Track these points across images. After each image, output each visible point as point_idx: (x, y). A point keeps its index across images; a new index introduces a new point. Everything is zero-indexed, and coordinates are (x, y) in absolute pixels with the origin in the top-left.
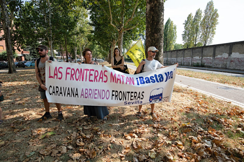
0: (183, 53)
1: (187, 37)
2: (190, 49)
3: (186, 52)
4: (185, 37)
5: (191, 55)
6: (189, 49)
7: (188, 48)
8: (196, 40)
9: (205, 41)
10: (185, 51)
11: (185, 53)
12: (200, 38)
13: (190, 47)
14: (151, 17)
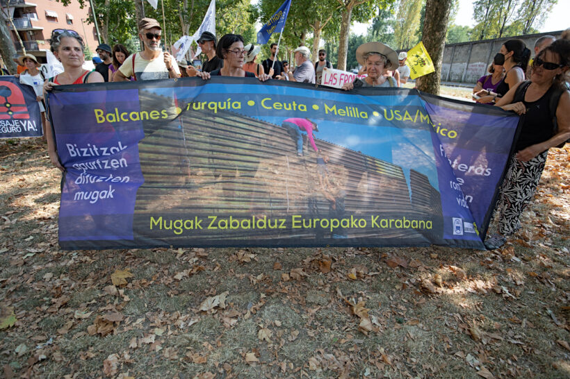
0: (469, 51)
1: (485, 11)
2: (488, 41)
3: (476, 49)
4: (480, 9)
5: (488, 56)
6: (484, 42)
7: (484, 39)
8: (506, 18)
9: (528, 21)
10: (474, 46)
11: (472, 53)
12: (517, 15)
13: (489, 37)
14: (435, 9)
